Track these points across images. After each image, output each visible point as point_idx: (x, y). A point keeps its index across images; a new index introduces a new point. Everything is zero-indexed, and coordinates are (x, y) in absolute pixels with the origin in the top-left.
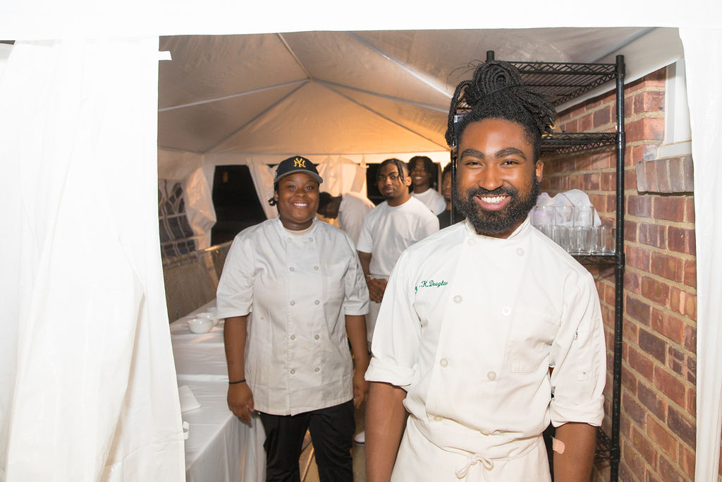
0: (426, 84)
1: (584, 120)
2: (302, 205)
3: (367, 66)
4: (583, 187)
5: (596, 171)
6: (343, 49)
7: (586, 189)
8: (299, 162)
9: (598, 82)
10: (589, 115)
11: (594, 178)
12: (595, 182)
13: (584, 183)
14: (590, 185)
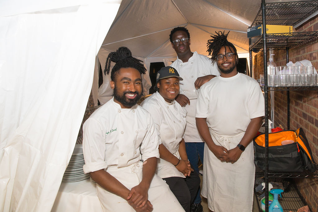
0: (237, 20)
1: (309, 29)
2: (173, 92)
3: (212, 15)
4: (310, 60)
5: (315, 51)
6: (201, 8)
7: (311, 60)
8: (172, 71)
9: (314, 10)
10: (312, 27)
11: (314, 55)
12: (315, 56)
13: (310, 58)
14: (312, 58)
